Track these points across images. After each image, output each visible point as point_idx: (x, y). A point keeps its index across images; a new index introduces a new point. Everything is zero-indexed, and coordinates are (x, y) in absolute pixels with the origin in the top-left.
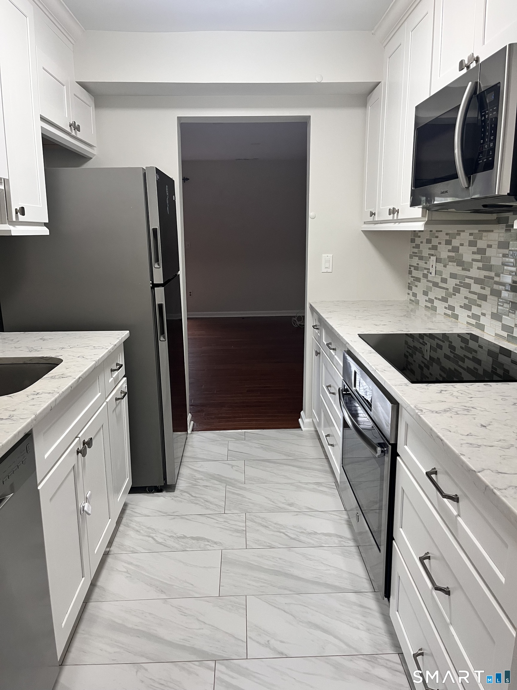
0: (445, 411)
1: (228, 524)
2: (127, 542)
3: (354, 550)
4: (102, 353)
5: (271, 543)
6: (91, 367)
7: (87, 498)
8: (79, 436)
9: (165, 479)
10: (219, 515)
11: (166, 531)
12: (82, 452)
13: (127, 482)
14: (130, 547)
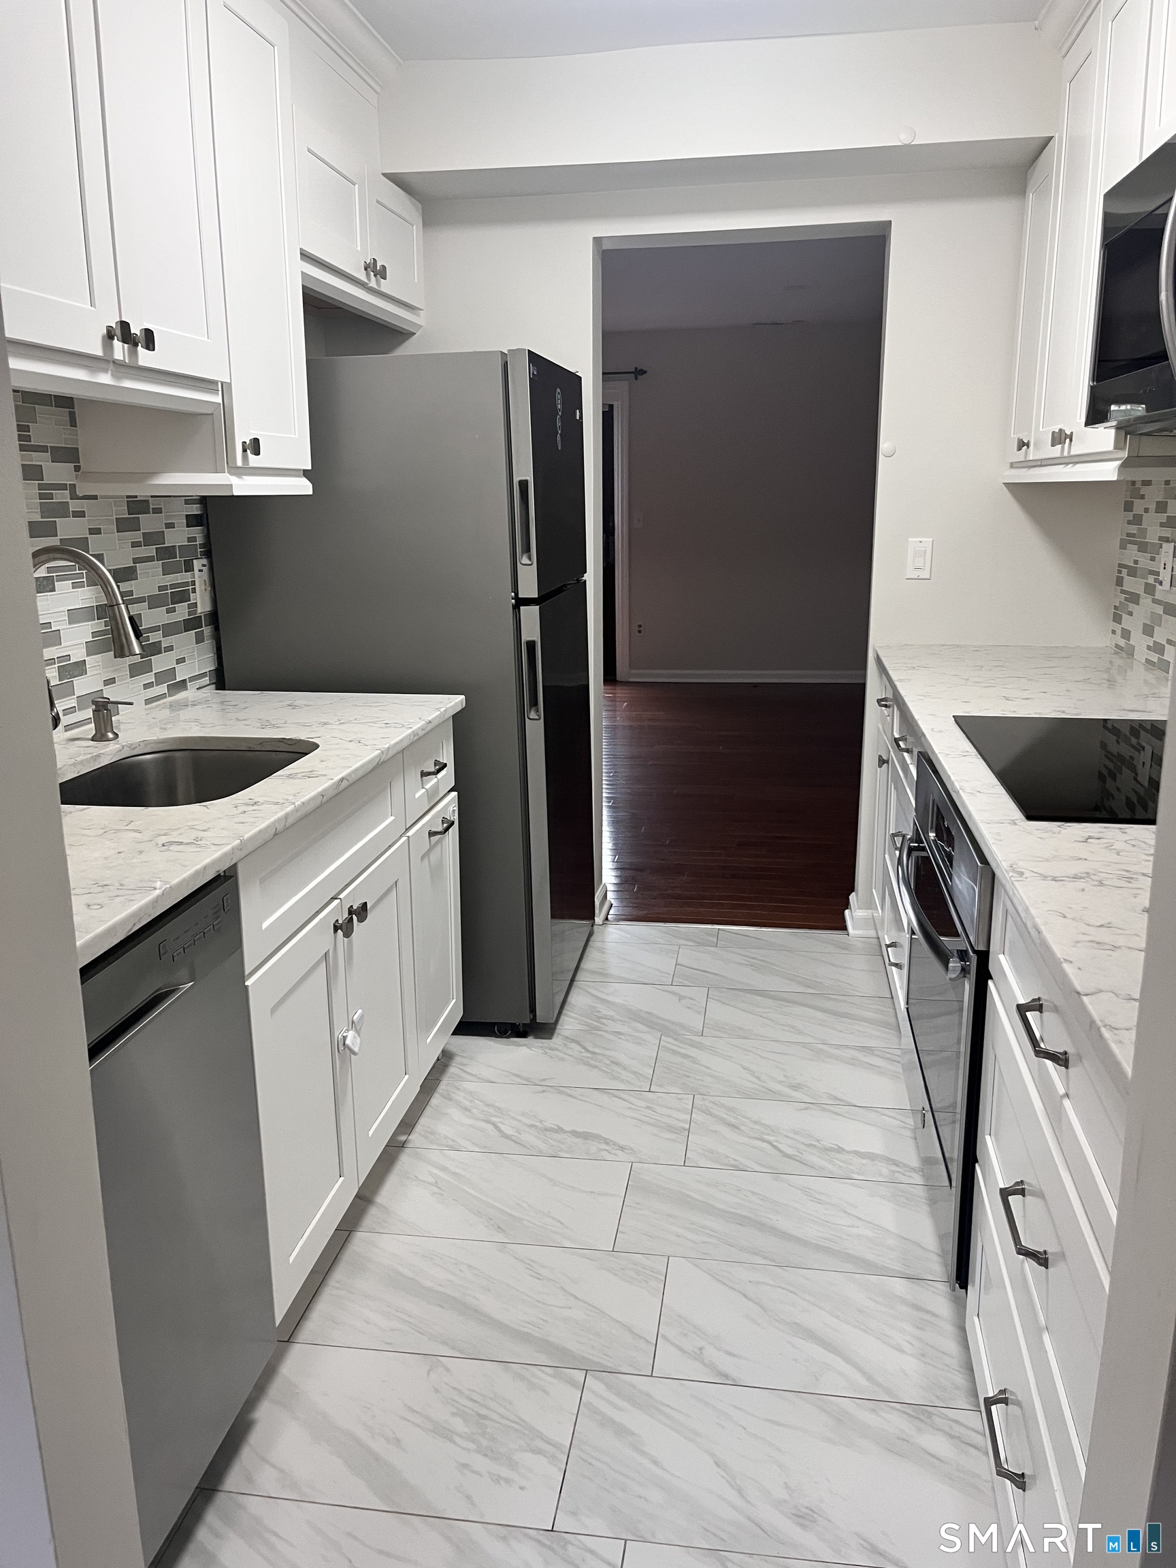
0: (1076, 877)
1: (654, 1113)
2: (443, 1129)
3: (920, 1192)
4: (397, 736)
5: (739, 1160)
6: (370, 762)
7: (353, 1022)
8: (342, 896)
9: (533, 1010)
10: (637, 1094)
11: (523, 1114)
12: (344, 928)
13: (452, 1008)
14: (446, 1137)
